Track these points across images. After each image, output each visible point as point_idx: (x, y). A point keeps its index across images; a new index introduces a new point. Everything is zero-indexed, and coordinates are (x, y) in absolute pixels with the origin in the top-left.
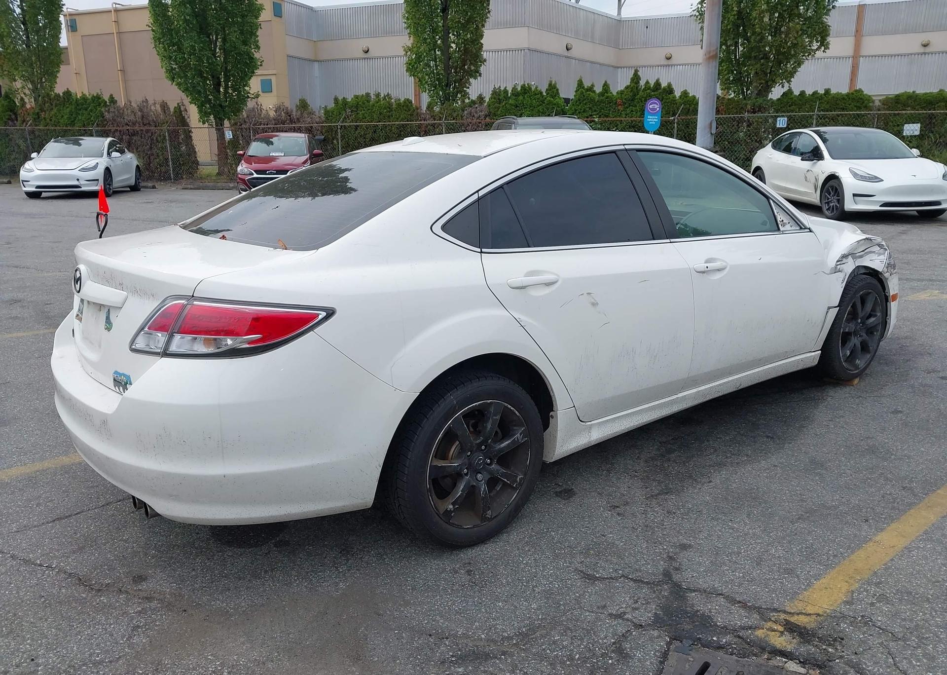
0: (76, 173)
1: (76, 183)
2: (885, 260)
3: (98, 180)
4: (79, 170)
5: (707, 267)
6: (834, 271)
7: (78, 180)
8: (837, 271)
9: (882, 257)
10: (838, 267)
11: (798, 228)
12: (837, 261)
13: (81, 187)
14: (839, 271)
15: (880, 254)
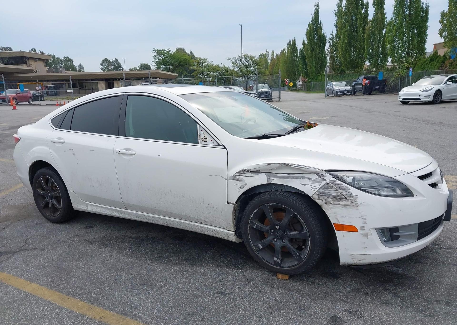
0: (420, 93)
1: (418, 97)
2: (318, 189)
3: (430, 96)
4: (422, 91)
5: (119, 151)
6: (233, 179)
7: (420, 96)
8: (236, 179)
9: (317, 185)
10: (237, 177)
11: (216, 144)
12: (237, 173)
13: (421, 99)
14: (238, 180)
15: (315, 182)
